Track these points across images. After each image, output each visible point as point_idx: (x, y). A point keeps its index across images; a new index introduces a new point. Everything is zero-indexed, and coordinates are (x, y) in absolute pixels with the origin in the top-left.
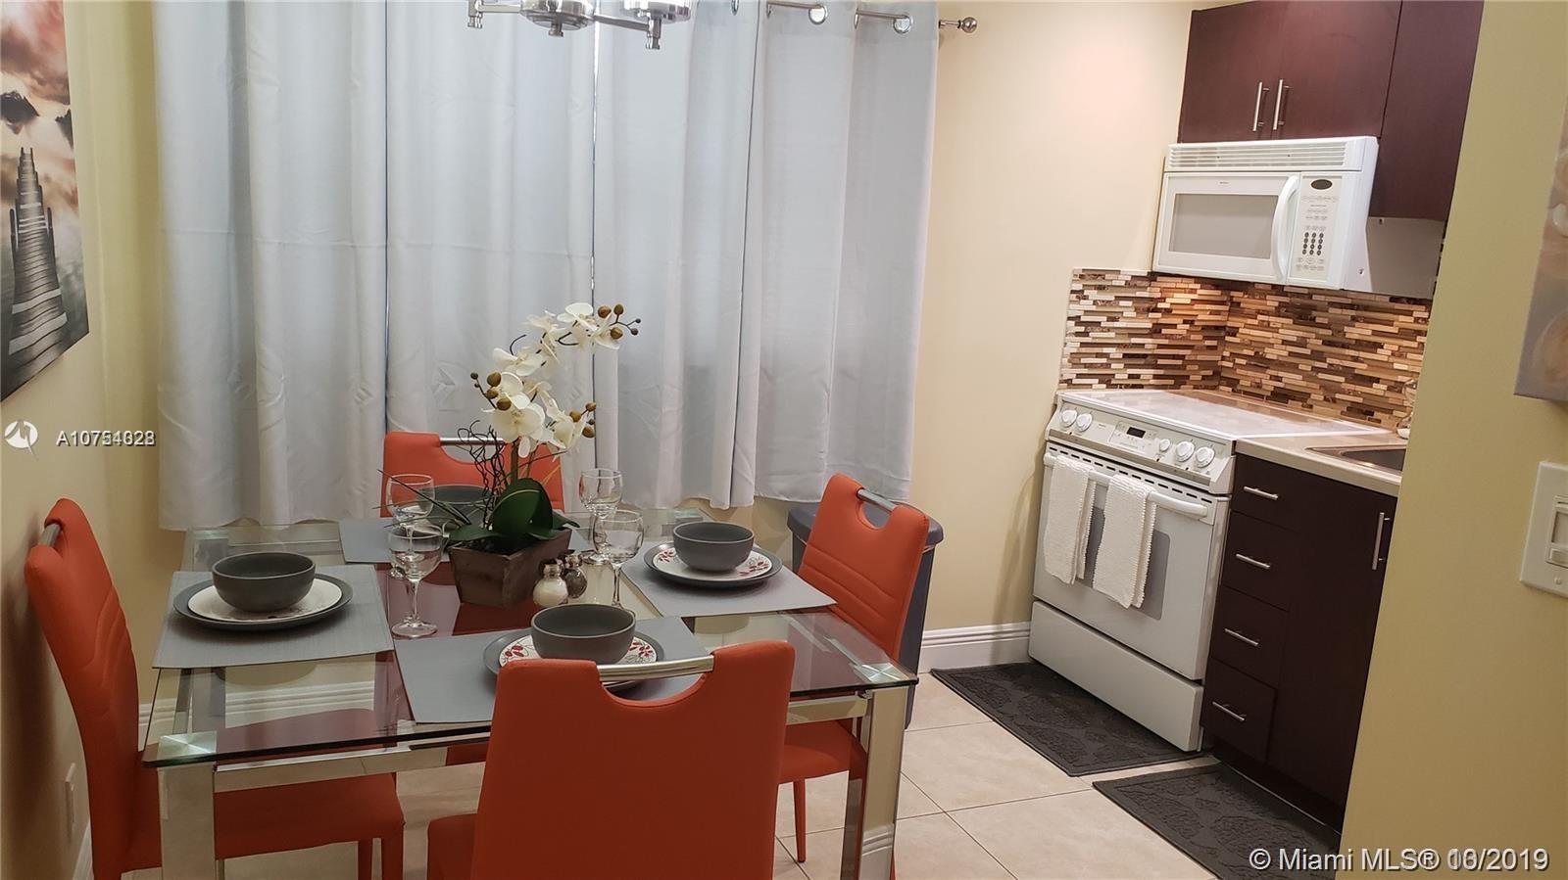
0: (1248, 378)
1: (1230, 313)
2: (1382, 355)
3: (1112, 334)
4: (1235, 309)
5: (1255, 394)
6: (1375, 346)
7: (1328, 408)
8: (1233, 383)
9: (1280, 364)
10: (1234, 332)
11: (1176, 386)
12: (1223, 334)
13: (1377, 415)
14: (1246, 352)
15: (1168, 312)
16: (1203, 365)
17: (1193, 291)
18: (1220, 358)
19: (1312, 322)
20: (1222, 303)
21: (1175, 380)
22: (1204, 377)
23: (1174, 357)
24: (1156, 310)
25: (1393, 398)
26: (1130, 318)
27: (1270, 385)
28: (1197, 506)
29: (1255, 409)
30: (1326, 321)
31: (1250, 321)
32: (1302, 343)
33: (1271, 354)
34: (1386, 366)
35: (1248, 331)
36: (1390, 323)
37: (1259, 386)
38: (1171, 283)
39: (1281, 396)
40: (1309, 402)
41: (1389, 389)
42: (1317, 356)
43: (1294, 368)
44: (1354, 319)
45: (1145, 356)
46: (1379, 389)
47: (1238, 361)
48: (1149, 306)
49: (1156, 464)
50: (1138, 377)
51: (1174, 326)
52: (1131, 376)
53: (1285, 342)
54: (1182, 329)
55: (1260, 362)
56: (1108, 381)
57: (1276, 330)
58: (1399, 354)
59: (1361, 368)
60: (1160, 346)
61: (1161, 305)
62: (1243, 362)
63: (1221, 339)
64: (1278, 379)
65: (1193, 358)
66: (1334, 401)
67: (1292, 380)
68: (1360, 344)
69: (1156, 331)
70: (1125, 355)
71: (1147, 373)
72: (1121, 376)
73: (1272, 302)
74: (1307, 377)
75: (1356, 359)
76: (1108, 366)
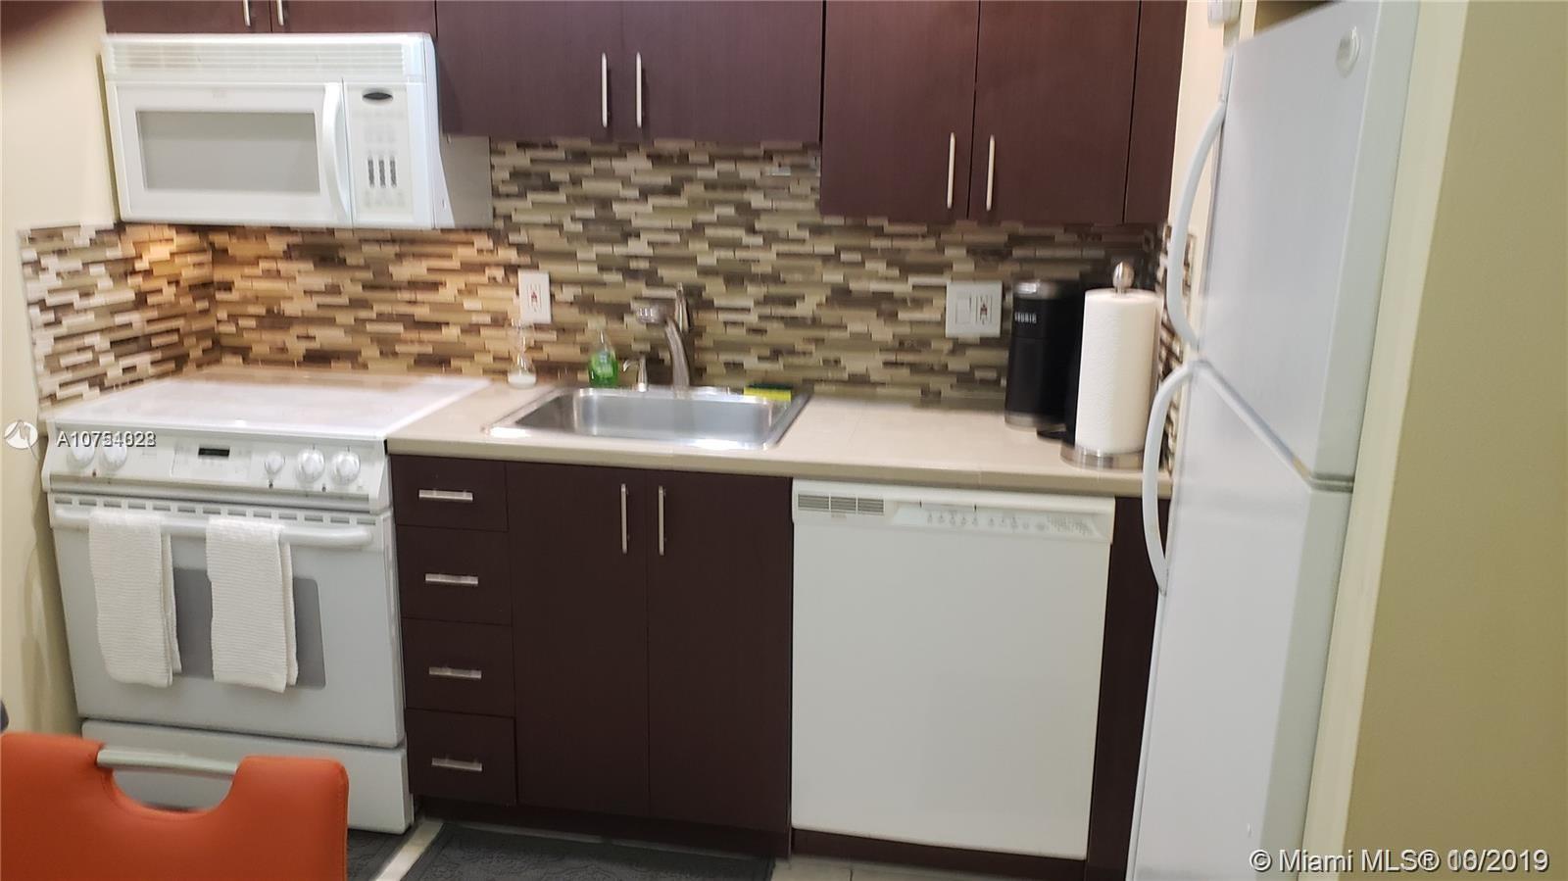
0: (263, 342)
1: (214, 262)
2: (447, 294)
3: (91, 317)
4: (220, 256)
5: (279, 359)
6: (434, 286)
7: (389, 364)
8: (244, 352)
9: (307, 320)
10: (228, 287)
11: (178, 371)
12: (212, 290)
13: (454, 363)
14: (252, 310)
15: (148, 273)
16: (201, 335)
17: (170, 240)
18: (214, 323)
19: (342, 263)
20: (202, 251)
21: (175, 362)
22: (204, 351)
23: (168, 332)
24: (134, 272)
25: (470, 341)
26: (108, 292)
27: (299, 348)
28: (353, 532)
29: (285, 381)
30: (362, 262)
31: (248, 271)
32: (335, 290)
33: (290, 308)
34: (456, 307)
35: (248, 283)
36: (449, 257)
37: (283, 350)
38: (142, 234)
39: (319, 358)
40: (360, 360)
41: (463, 331)
42: (356, 304)
43: (331, 322)
44: (400, 257)
45: (135, 339)
46: (451, 333)
47: (242, 322)
48: (124, 269)
49: (271, 490)
50: (133, 368)
51: (160, 291)
52: (126, 370)
53: (308, 293)
54: (169, 292)
55: (275, 320)
56: (99, 382)
57: (291, 279)
58: (470, 291)
59: (422, 312)
60: (149, 321)
61: (140, 265)
62: (252, 323)
63: (212, 299)
64: (309, 338)
65: (188, 329)
66: (395, 354)
67: (327, 337)
68: (413, 285)
69: (141, 301)
70: (112, 343)
71: (143, 361)
72: (114, 373)
73: (277, 245)
74: (350, 330)
75: (411, 303)
76: (95, 362)
